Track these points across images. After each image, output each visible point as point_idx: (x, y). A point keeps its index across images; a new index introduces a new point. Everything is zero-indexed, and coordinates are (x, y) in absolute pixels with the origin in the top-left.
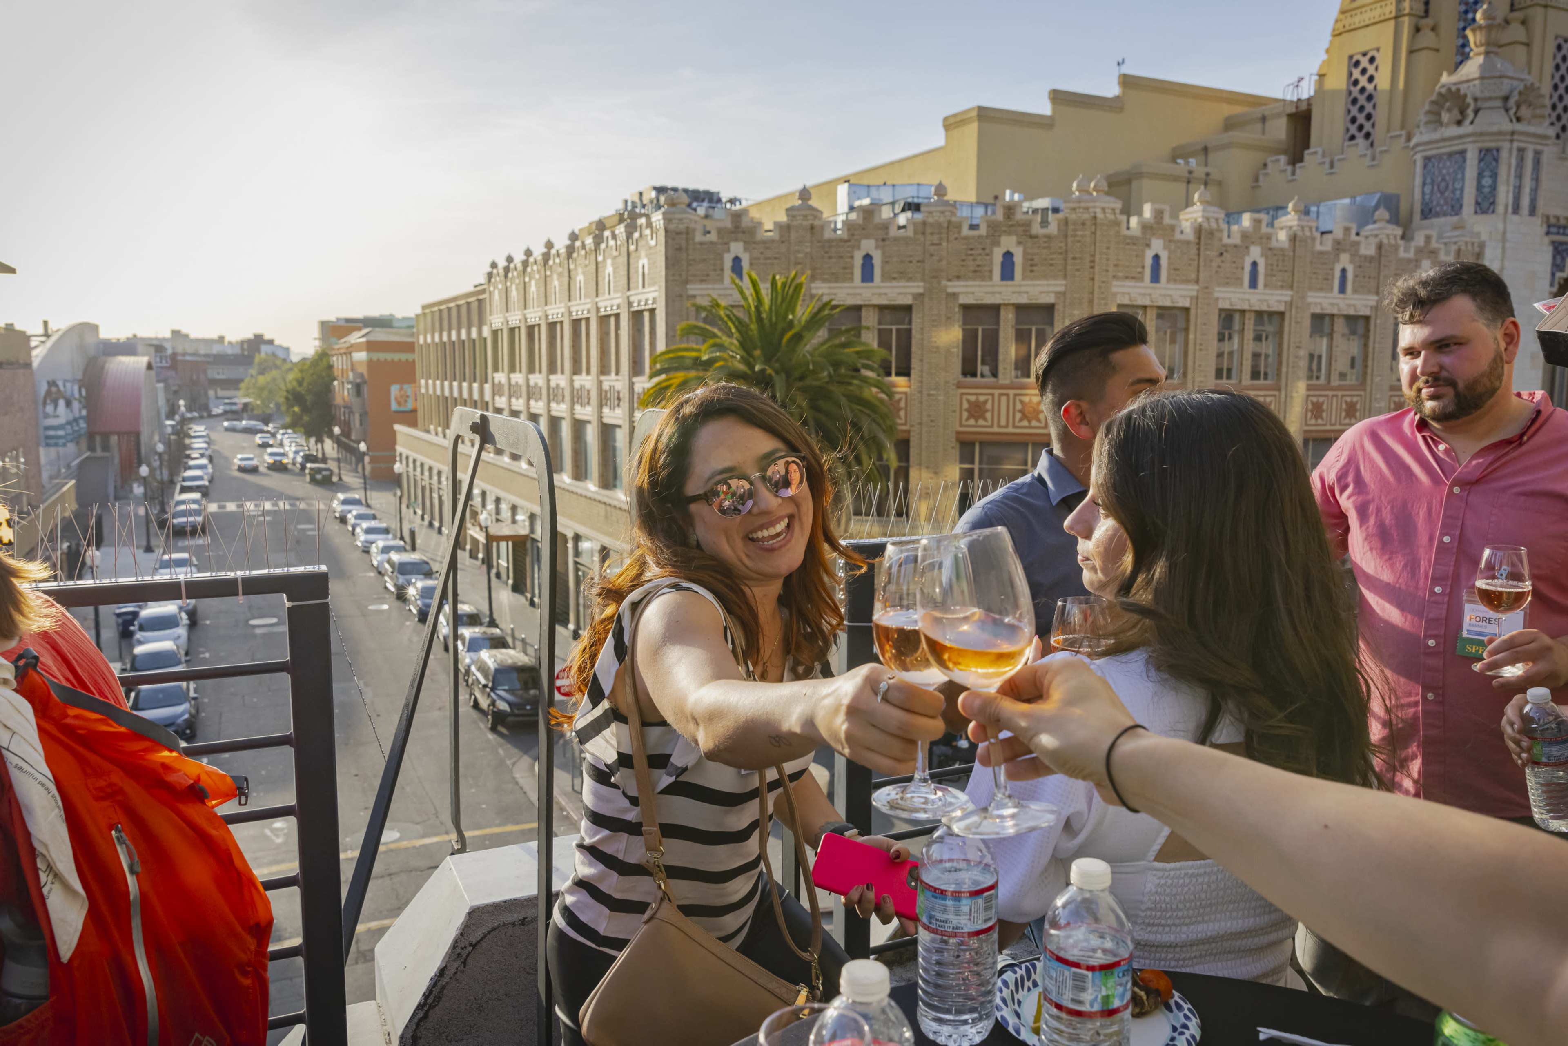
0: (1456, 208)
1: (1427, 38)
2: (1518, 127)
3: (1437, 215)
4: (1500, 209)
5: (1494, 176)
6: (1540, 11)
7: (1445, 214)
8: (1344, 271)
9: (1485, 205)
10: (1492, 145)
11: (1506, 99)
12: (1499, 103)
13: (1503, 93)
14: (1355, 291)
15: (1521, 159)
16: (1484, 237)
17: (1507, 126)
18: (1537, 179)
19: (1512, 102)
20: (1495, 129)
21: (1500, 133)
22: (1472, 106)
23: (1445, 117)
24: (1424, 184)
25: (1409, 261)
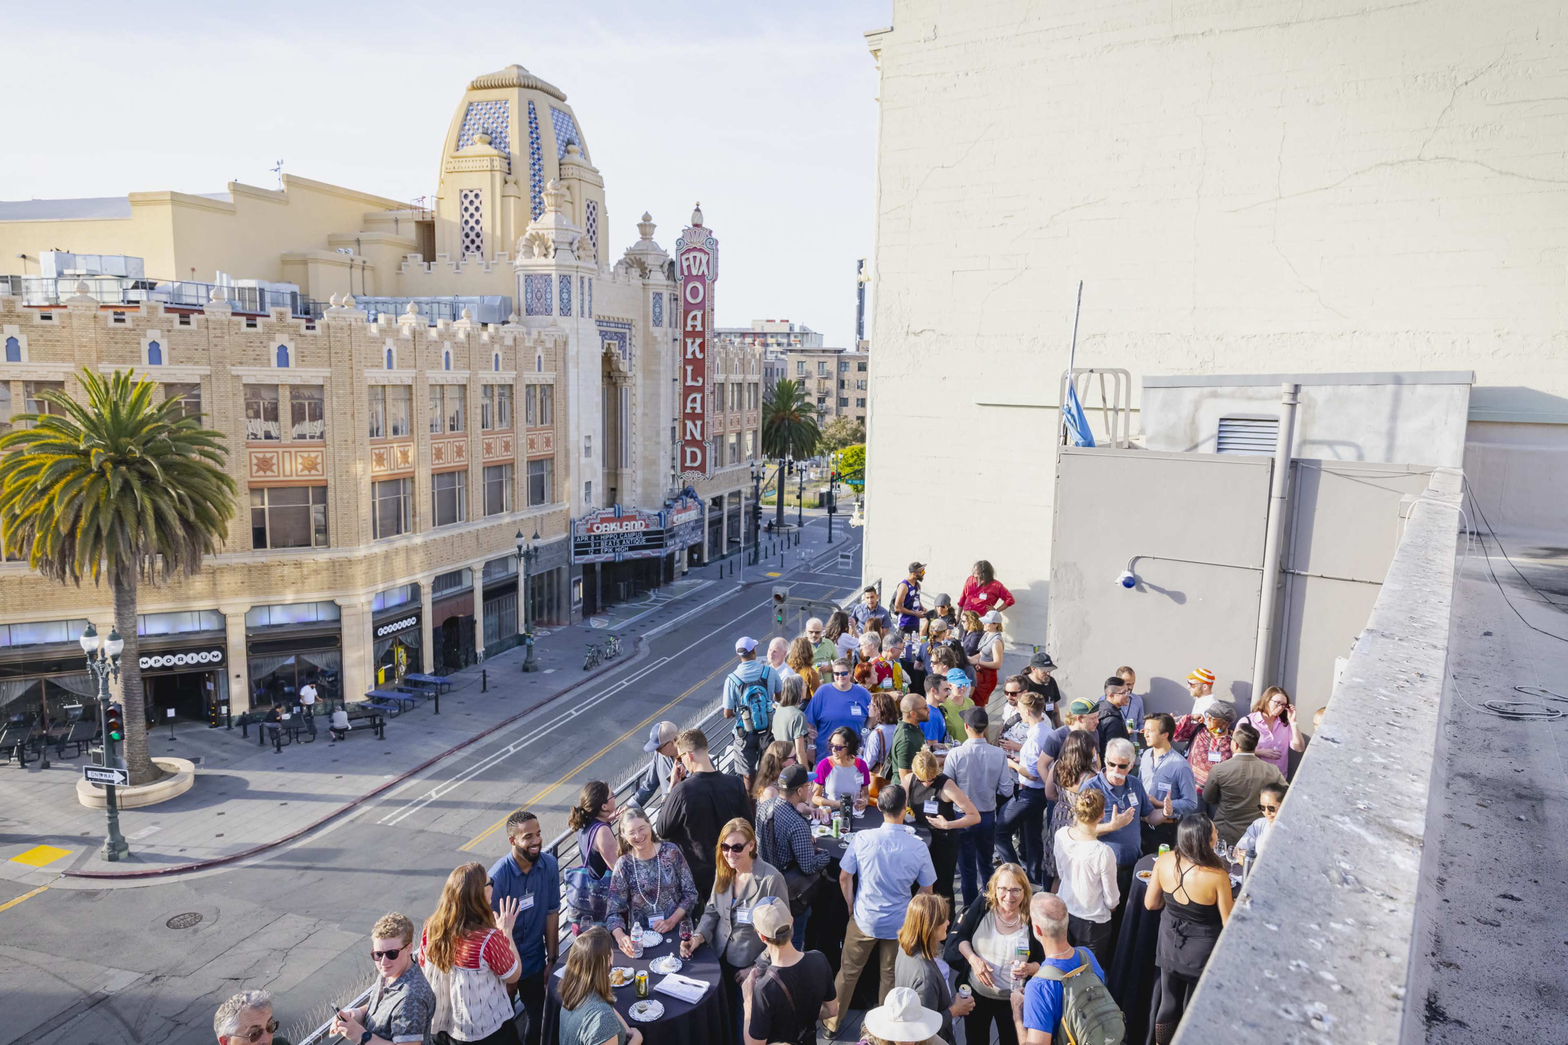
0: (548, 311)
1: (511, 189)
2: (580, 263)
3: (537, 313)
4: (574, 313)
5: (569, 293)
6: (577, 182)
7: (542, 314)
8: (497, 356)
9: (565, 310)
10: (567, 273)
11: (571, 244)
12: (567, 247)
13: (570, 240)
14: (504, 369)
15: (582, 283)
16: (567, 331)
17: (575, 263)
18: (590, 295)
19: (575, 247)
20: (567, 263)
21: (570, 266)
22: (553, 247)
23: (536, 250)
24: (526, 292)
25: (531, 348)
